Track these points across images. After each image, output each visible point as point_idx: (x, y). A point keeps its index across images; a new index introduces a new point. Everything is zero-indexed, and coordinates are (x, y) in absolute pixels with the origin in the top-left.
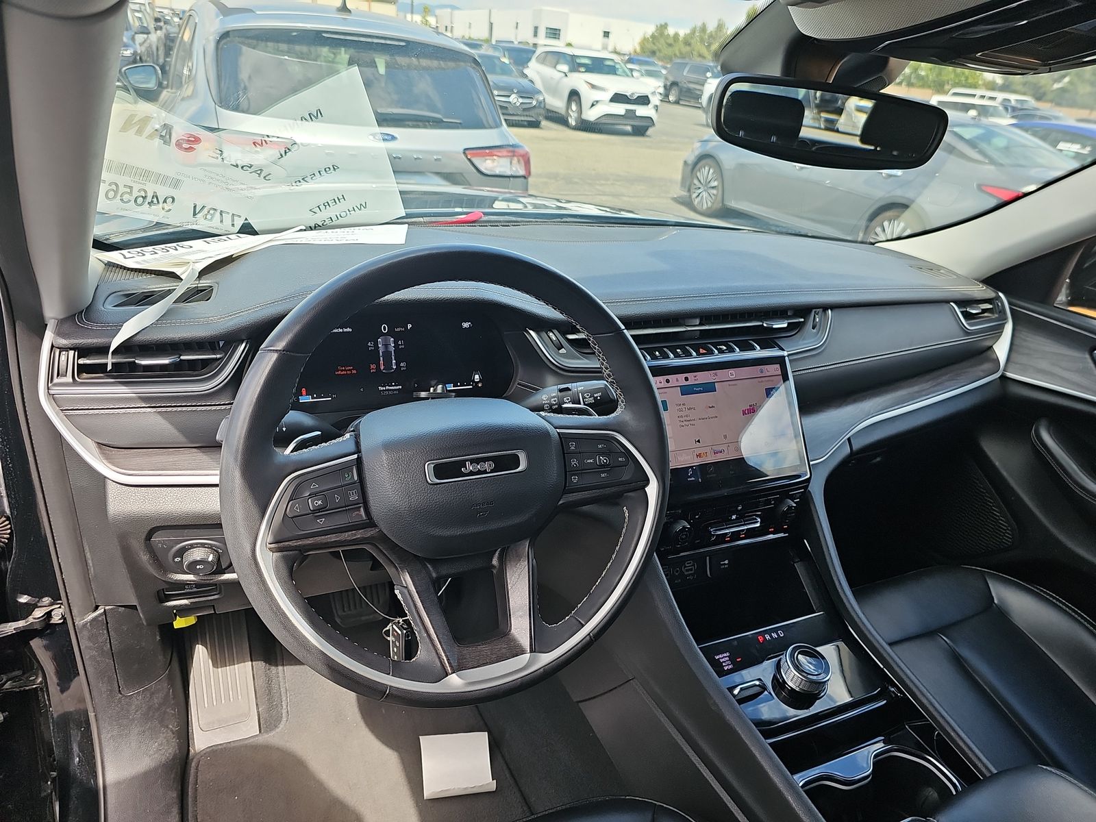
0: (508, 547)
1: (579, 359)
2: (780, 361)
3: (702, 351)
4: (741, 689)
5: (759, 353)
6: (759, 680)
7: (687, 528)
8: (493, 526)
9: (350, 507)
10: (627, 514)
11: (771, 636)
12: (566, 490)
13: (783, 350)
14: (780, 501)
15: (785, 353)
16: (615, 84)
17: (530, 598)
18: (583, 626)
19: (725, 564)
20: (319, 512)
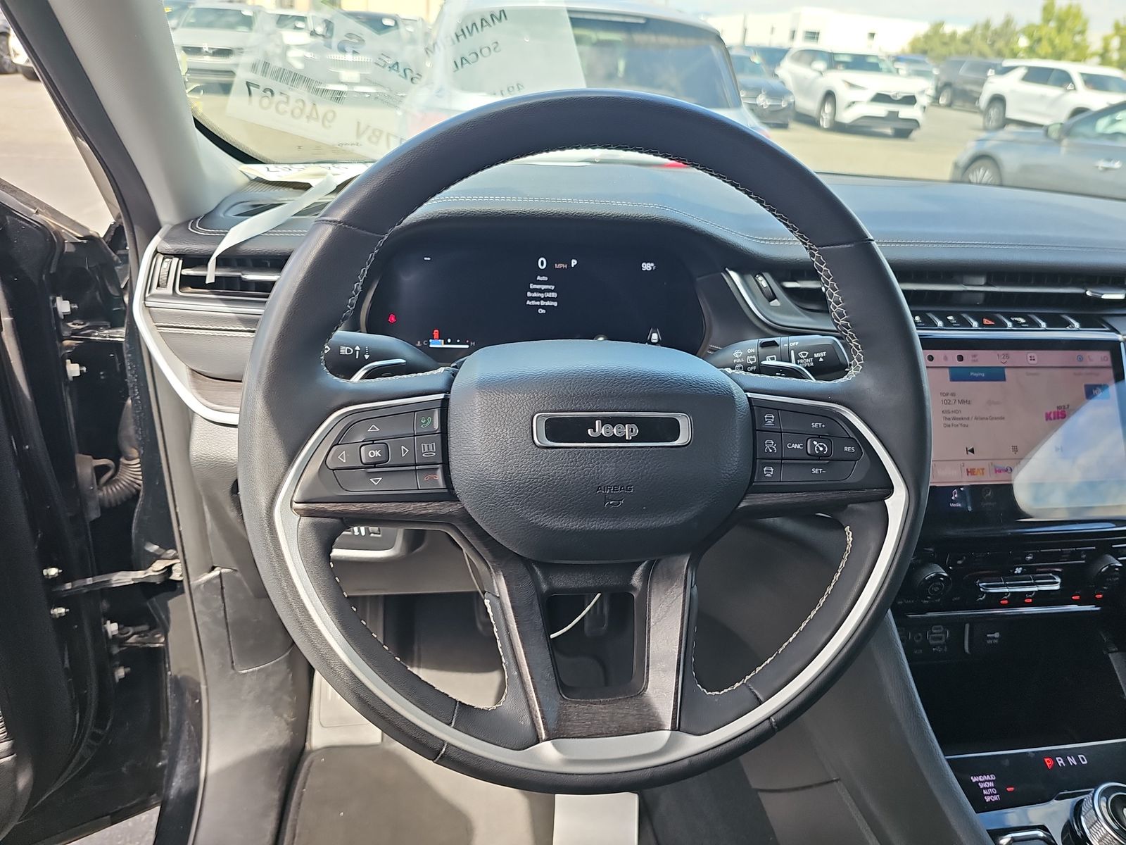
0: (659, 561)
1: (796, 314)
2: (1114, 347)
3: (986, 321)
4: (1013, 840)
5: (1076, 332)
6: (1043, 828)
7: (943, 576)
8: (629, 524)
9: (423, 467)
10: (850, 539)
11: (1066, 761)
12: (753, 487)
13: (1118, 333)
14: (1095, 557)
15: (1120, 337)
16: (874, 83)
17: (680, 644)
18: (760, 703)
19: (994, 638)
20: (375, 467)
